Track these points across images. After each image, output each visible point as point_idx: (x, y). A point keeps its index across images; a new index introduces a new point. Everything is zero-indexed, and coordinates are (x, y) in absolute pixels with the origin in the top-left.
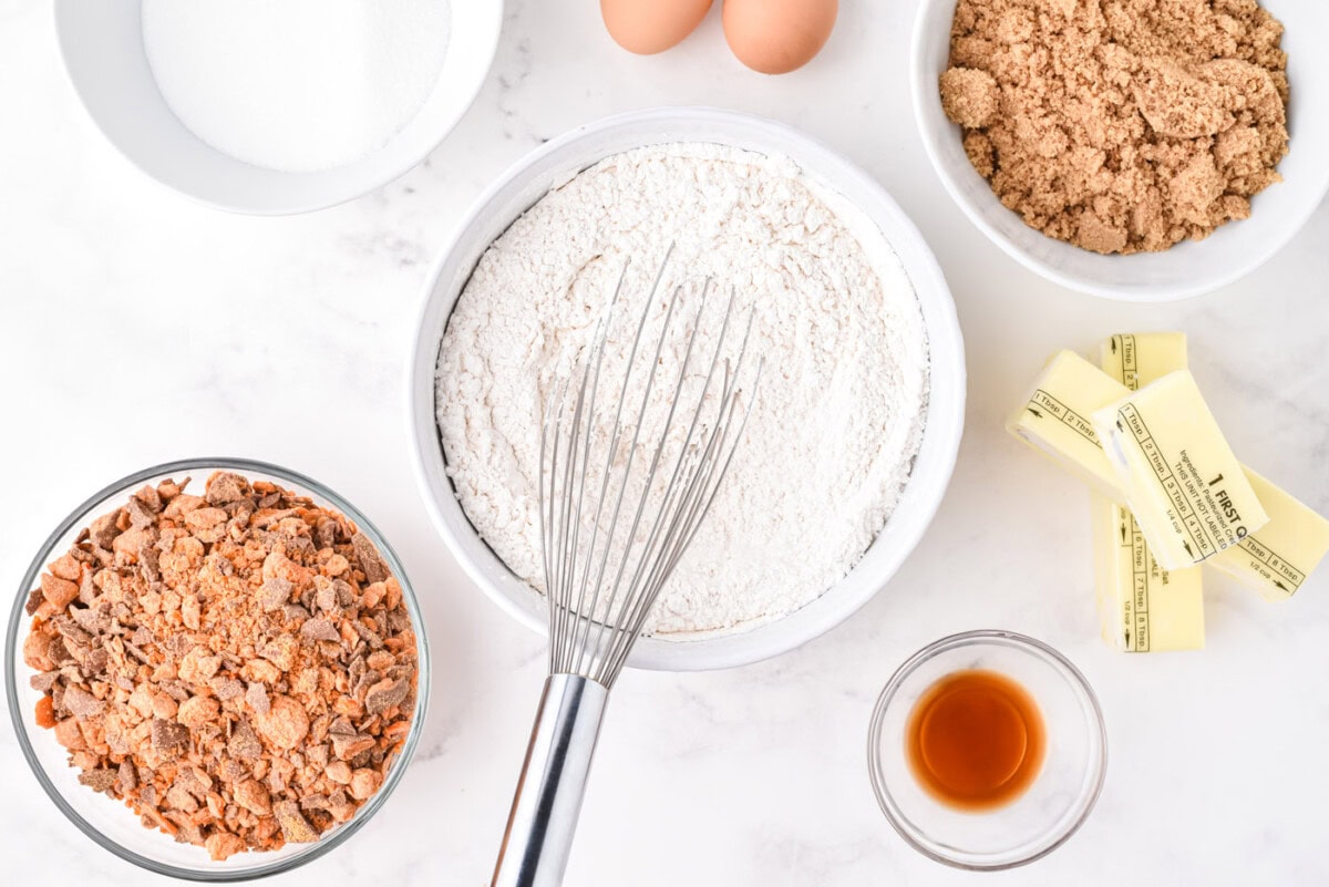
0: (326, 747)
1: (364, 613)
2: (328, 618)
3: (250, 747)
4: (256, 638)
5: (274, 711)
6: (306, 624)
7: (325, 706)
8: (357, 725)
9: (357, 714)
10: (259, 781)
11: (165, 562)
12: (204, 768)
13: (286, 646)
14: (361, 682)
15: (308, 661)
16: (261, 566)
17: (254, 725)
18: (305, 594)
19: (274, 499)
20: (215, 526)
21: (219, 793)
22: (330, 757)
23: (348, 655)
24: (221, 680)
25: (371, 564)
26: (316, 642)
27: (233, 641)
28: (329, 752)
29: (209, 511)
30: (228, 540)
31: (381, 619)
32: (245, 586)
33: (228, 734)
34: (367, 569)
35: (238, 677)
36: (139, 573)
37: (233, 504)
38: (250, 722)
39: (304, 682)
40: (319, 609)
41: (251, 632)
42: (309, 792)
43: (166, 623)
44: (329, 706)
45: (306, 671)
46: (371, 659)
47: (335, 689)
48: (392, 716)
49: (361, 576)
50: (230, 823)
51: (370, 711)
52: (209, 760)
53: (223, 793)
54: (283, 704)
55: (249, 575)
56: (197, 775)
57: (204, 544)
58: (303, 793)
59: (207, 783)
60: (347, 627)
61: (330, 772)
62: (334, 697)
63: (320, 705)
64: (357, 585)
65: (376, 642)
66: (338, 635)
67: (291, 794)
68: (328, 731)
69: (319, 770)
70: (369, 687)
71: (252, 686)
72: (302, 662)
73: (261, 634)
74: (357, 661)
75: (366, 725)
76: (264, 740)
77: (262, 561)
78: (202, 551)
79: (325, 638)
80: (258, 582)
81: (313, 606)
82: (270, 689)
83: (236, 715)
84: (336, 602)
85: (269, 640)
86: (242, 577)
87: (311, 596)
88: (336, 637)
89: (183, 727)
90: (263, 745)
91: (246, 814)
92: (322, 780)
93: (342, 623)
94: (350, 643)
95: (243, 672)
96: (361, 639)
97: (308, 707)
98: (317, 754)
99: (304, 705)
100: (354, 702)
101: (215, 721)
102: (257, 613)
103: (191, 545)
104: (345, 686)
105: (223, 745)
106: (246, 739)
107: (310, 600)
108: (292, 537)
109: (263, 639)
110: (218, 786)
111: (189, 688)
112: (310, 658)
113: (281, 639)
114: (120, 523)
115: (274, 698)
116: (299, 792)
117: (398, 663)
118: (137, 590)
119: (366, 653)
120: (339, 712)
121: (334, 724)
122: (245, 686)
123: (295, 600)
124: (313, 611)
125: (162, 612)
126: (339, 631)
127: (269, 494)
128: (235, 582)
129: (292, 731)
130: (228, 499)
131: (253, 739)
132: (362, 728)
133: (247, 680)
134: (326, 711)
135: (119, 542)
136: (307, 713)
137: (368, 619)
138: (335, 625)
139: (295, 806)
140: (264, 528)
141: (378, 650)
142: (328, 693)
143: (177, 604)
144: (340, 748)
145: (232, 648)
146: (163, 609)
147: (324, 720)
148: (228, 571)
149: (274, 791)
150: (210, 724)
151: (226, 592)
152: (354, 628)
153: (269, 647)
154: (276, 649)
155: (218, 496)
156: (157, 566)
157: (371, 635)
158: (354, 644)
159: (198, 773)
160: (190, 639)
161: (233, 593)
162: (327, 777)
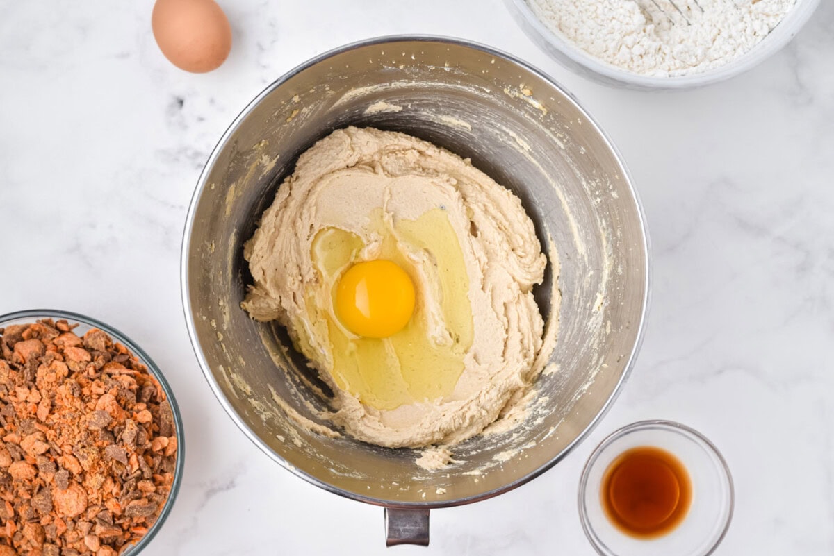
0: (91, 524)
1: (148, 453)
2: (125, 449)
3: (45, 505)
4: (76, 443)
5: (68, 491)
6: (110, 447)
7: (100, 500)
8: (115, 519)
9: (119, 513)
10: (42, 526)
11: (41, 372)
12: (12, 504)
13: (92, 456)
14: (128, 496)
15: (102, 470)
16: (99, 398)
17: (53, 493)
18: (117, 428)
19: (124, 359)
20: (81, 362)
21: (16, 523)
22: (91, 531)
23: (128, 475)
24: (44, 459)
25: (166, 424)
26: (111, 460)
27: (61, 438)
28: (92, 528)
29: (81, 351)
30: (85, 374)
31: (157, 461)
32: (83, 407)
33: (35, 491)
34: (162, 425)
35: (55, 461)
36: (22, 372)
37: (98, 353)
38: (51, 490)
39: (94, 481)
40: (122, 440)
41: (74, 437)
42: (70, 546)
43: (26, 409)
44: (103, 501)
45: (98, 475)
46: (140, 484)
47: (111, 492)
48: (139, 522)
49: (156, 427)
50: (15, 542)
51: (126, 514)
52: (17, 501)
53: (18, 523)
54: (75, 489)
55: (89, 401)
56: (7, 507)
57: (69, 370)
58: (66, 545)
59: (11, 514)
60: (134, 458)
61: (87, 540)
62: (109, 497)
63: (97, 499)
64: (151, 433)
65: (147, 474)
66: (126, 461)
67: (58, 542)
68: (96, 516)
69: (81, 536)
70: (132, 500)
71: (62, 471)
72: (98, 469)
73: (80, 441)
74: (132, 482)
75: (121, 521)
76: (55, 504)
77: (100, 396)
78: (66, 374)
79: (118, 459)
80: (92, 408)
81: (119, 437)
82: (71, 476)
83: (45, 482)
84: (134, 440)
85: (84, 447)
86: (83, 400)
87: (121, 430)
88: (125, 462)
89: (10, 475)
90: (54, 507)
91: (26, 542)
92: (81, 543)
93: (132, 455)
94: (132, 468)
95: (60, 460)
96: (139, 469)
97: (90, 497)
98: (84, 526)
99: (88, 494)
100: (118, 505)
101: (30, 481)
102: (83, 427)
103: (62, 368)
104: (117, 494)
105: (29, 497)
106: (45, 499)
107: (119, 432)
108: (124, 389)
109: (80, 445)
110: (17, 518)
111: (23, 454)
112: (103, 468)
113: (91, 449)
114: (24, 335)
115: (72, 483)
116: (64, 543)
117: (156, 492)
118: (17, 381)
119: (140, 478)
120: (108, 507)
121: (101, 513)
122: (57, 468)
123: (109, 429)
124: (117, 440)
125: (26, 401)
126: (129, 459)
127: (122, 354)
128: (78, 403)
129: (75, 507)
130: (96, 348)
131: (49, 501)
132: (117, 522)
133: (60, 465)
134: (100, 503)
135: (19, 346)
136: (88, 500)
137: (149, 457)
138: (127, 454)
139: (58, 551)
140: (110, 375)
141: (148, 479)
142: (105, 493)
143: (38, 400)
144: (99, 529)
145: (59, 443)
146: (28, 400)
147: (97, 509)
148: (77, 394)
149: (49, 536)
150: (26, 481)
151: (70, 406)
152: (138, 460)
153: (81, 452)
154: (85, 455)
155: (90, 343)
156: (36, 372)
157: (146, 469)
158: (134, 470)
159: (8, 507)
160: (36, 426)
161: (74, 409)
162: (84, 542)
